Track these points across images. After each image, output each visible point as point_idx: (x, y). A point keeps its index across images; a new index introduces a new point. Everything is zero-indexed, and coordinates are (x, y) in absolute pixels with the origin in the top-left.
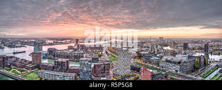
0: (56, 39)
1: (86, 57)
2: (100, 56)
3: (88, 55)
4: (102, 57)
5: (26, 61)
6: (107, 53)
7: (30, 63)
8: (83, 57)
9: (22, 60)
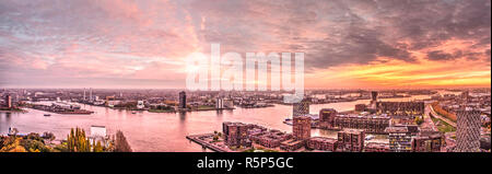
0: (330, 92)
1: (394, 125)
2: (420, 123)
3: (397, 122)
4: (425, 125)
5: (281, 134)
6: (432, 117)
7: (289, 137)
8: (388, 125)
9: (273, 131)
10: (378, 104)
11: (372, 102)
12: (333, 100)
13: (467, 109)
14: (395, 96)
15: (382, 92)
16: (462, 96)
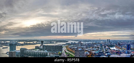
0: (26, 41)
2: (60, 54)
4: (62, 55)
6: (65, 52)
10: (43, 46)
11: (41, 45)
12: (27, 44)
13: (79, 49)
14: (51, 43)
15: (45, 41)
16: (79, 43)
